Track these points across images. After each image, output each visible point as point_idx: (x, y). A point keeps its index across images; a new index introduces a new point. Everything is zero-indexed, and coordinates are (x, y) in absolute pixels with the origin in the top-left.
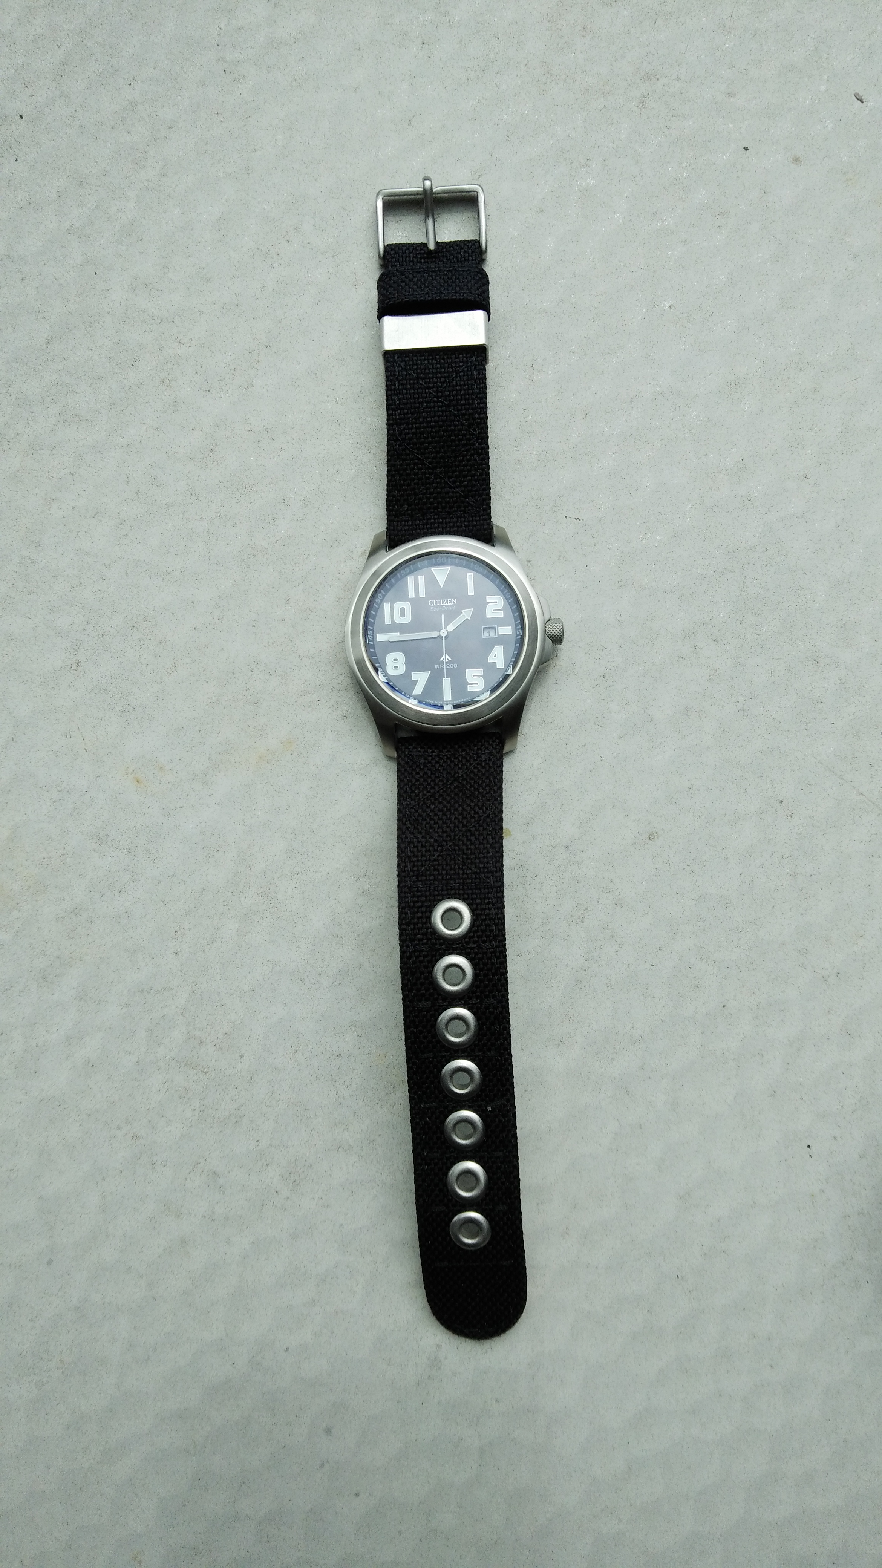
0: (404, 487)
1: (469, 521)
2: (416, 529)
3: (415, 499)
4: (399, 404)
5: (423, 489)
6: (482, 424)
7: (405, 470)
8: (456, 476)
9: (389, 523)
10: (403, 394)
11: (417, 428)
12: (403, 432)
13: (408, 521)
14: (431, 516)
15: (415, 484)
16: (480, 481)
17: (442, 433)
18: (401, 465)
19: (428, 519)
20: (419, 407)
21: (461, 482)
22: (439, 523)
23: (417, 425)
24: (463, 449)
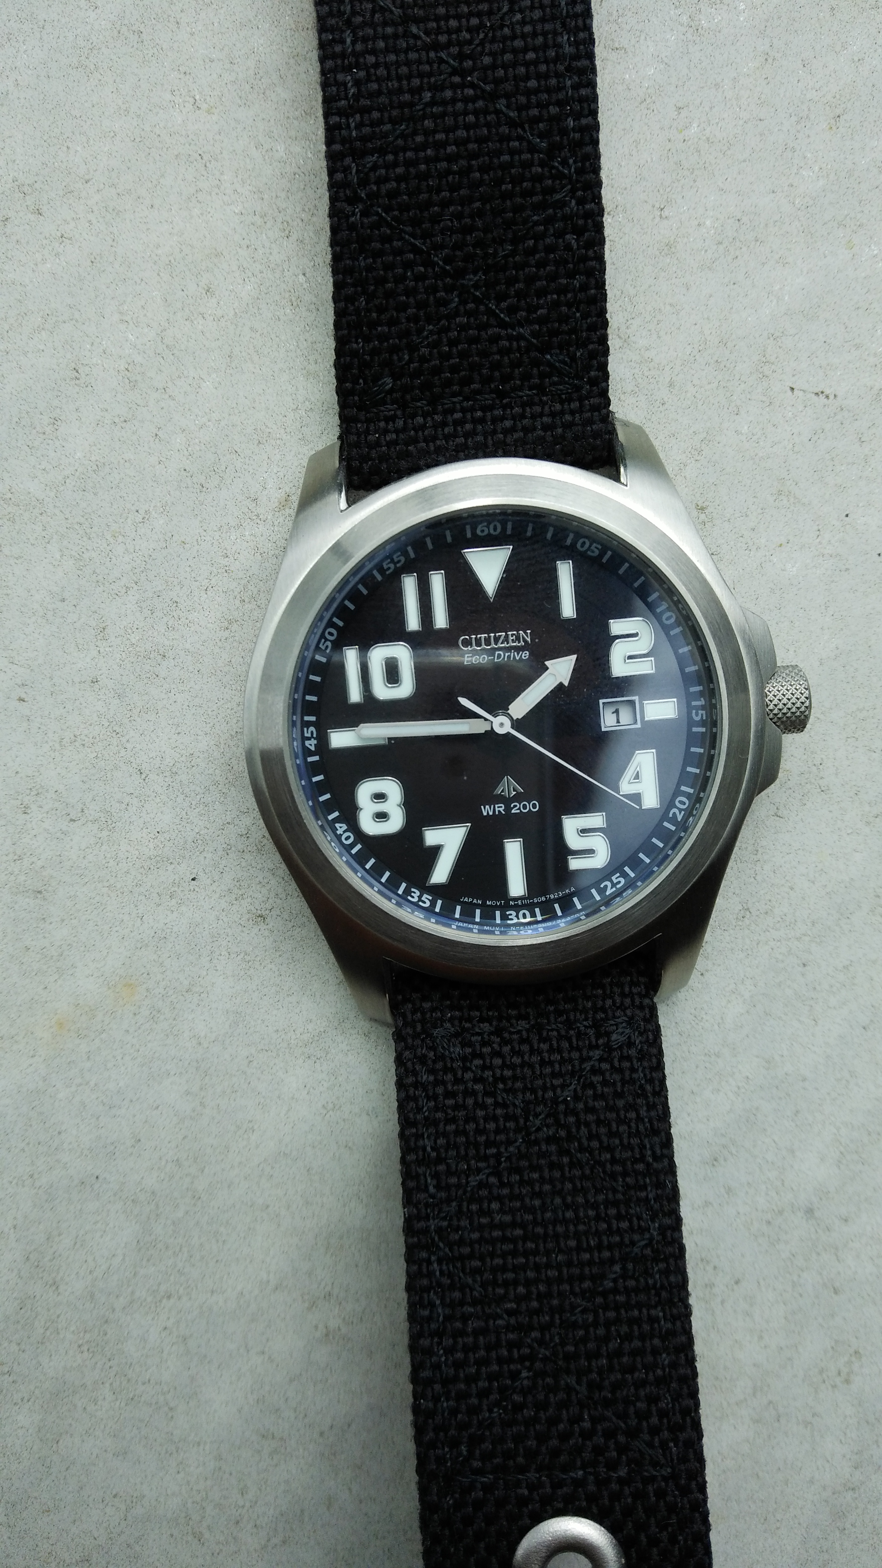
0: (379, 329)
1: (553, 415)
2: (415, 441)
3: (411, 361)
4: (357, 97)
5: (431, 332)
6: (587, 145)
7: (383, 281)
8: (519, 295)
9: (344, 426)
10: (367, 68)
11: (408, 163)
12: (372, 174)
13: (393, 418)
14: (454, 403)
15: (408, 320)
16: (582, 306)
17: (478, 175)
18: (369, 269)
19: (446, 412)
20: (411, 105)
21: (531, 309)
22: (475, 421)
23: (409, 154)
24: (535, 218)
